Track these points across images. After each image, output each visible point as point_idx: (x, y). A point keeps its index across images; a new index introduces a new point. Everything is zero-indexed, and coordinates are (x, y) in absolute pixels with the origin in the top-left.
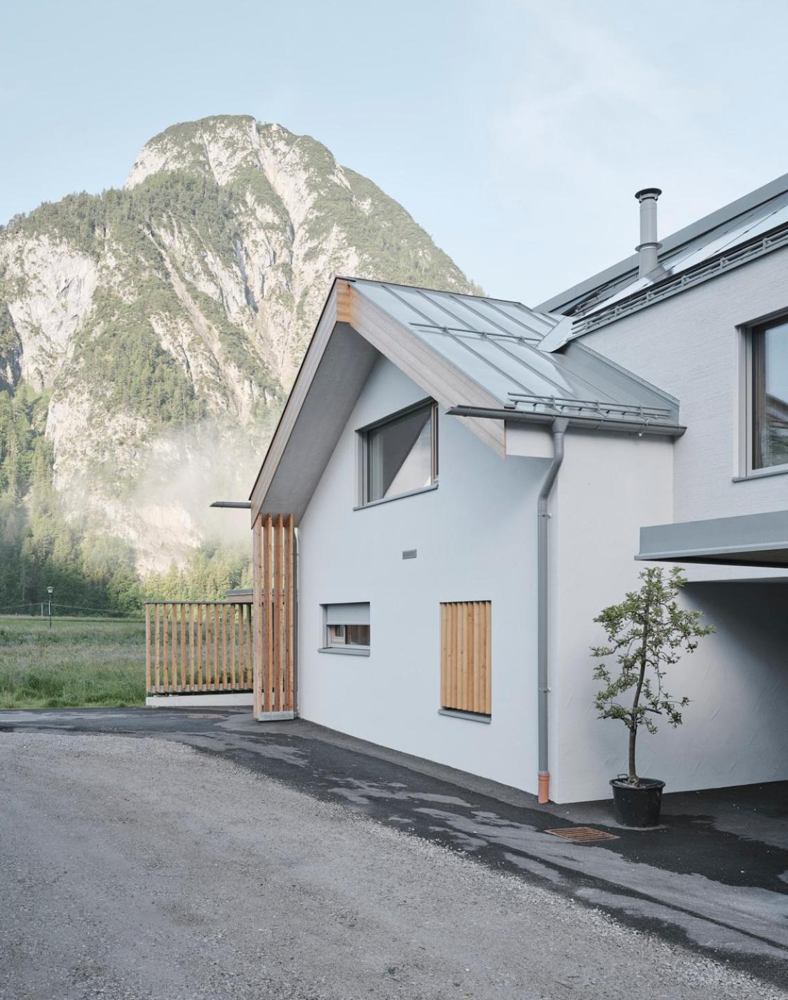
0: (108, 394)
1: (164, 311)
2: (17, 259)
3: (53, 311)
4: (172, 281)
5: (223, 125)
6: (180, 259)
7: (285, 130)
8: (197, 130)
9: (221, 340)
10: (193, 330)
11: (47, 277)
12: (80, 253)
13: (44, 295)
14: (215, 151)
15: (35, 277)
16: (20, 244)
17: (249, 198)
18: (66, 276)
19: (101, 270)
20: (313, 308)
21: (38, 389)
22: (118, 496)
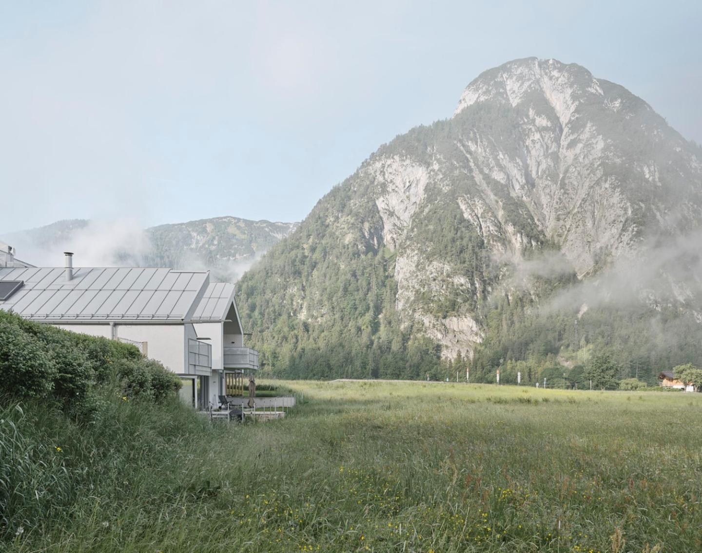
0: (429, 249)
1: (466, 194)
2: (381, 172)
3: (402, 201)
4: (474, 175)
5: (516, 66)
6: (481, 159)
7: (558, 62)
8: (499, 72)
9: (504, 208)
10: (485, 204)
11: (398, 181)
12: (418, 164)
13: (396, 191)
14: (511, 85)
15: (391, 181)
16: (383, 162)
17: (531, 113)
18: (409, 178)
19: (430, 173)
20: (571, 180)
21: (392, 250)
22: (431, 313)
